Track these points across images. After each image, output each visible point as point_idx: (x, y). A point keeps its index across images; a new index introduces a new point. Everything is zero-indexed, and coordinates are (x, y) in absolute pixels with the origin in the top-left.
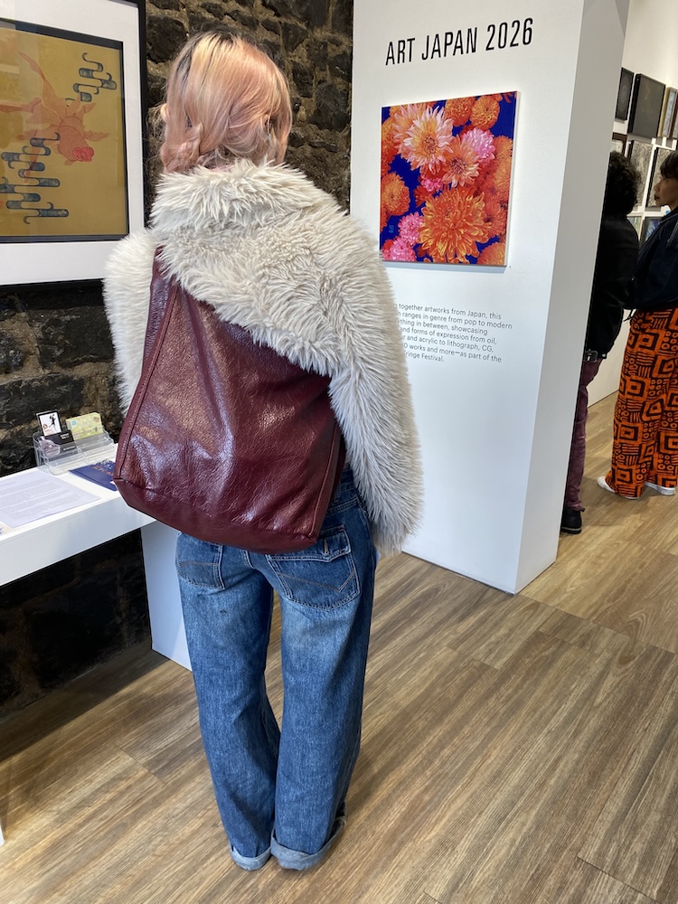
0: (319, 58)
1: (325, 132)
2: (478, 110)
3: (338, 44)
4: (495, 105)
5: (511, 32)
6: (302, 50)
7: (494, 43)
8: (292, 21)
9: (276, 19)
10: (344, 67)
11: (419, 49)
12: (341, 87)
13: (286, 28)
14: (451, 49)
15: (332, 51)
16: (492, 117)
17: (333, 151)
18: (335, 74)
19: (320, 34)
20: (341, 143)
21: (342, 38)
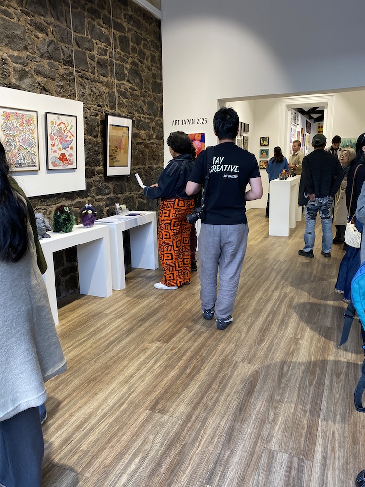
0: (157, 124)
1: (158, 141)
2: (196, 136)
3: (160, 120)
4: (200, 136)
5: (202, 121)
6: (154, 122)
7: (199, 122)
8: (152, 117)
9: (149, 117)
10: (161, 125)
11: (181, 122)
12: (161, 130)
13: (151, 118)
14: (188, 123)
15: (159, 122)
16: (200, 138)
17: (160, 145)
18: (160, 127)
19: (157, 119)
20: (161, 143)
21: (161, 119)
